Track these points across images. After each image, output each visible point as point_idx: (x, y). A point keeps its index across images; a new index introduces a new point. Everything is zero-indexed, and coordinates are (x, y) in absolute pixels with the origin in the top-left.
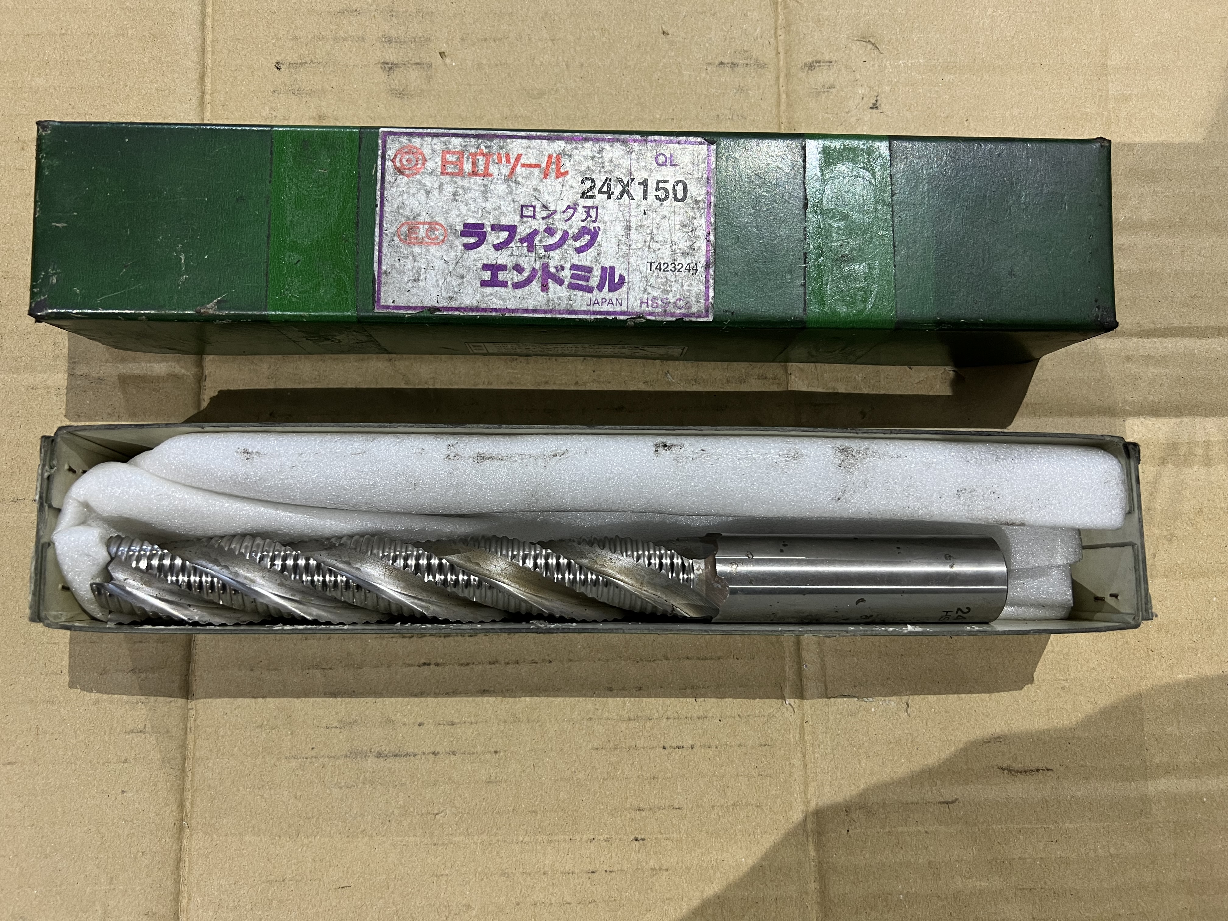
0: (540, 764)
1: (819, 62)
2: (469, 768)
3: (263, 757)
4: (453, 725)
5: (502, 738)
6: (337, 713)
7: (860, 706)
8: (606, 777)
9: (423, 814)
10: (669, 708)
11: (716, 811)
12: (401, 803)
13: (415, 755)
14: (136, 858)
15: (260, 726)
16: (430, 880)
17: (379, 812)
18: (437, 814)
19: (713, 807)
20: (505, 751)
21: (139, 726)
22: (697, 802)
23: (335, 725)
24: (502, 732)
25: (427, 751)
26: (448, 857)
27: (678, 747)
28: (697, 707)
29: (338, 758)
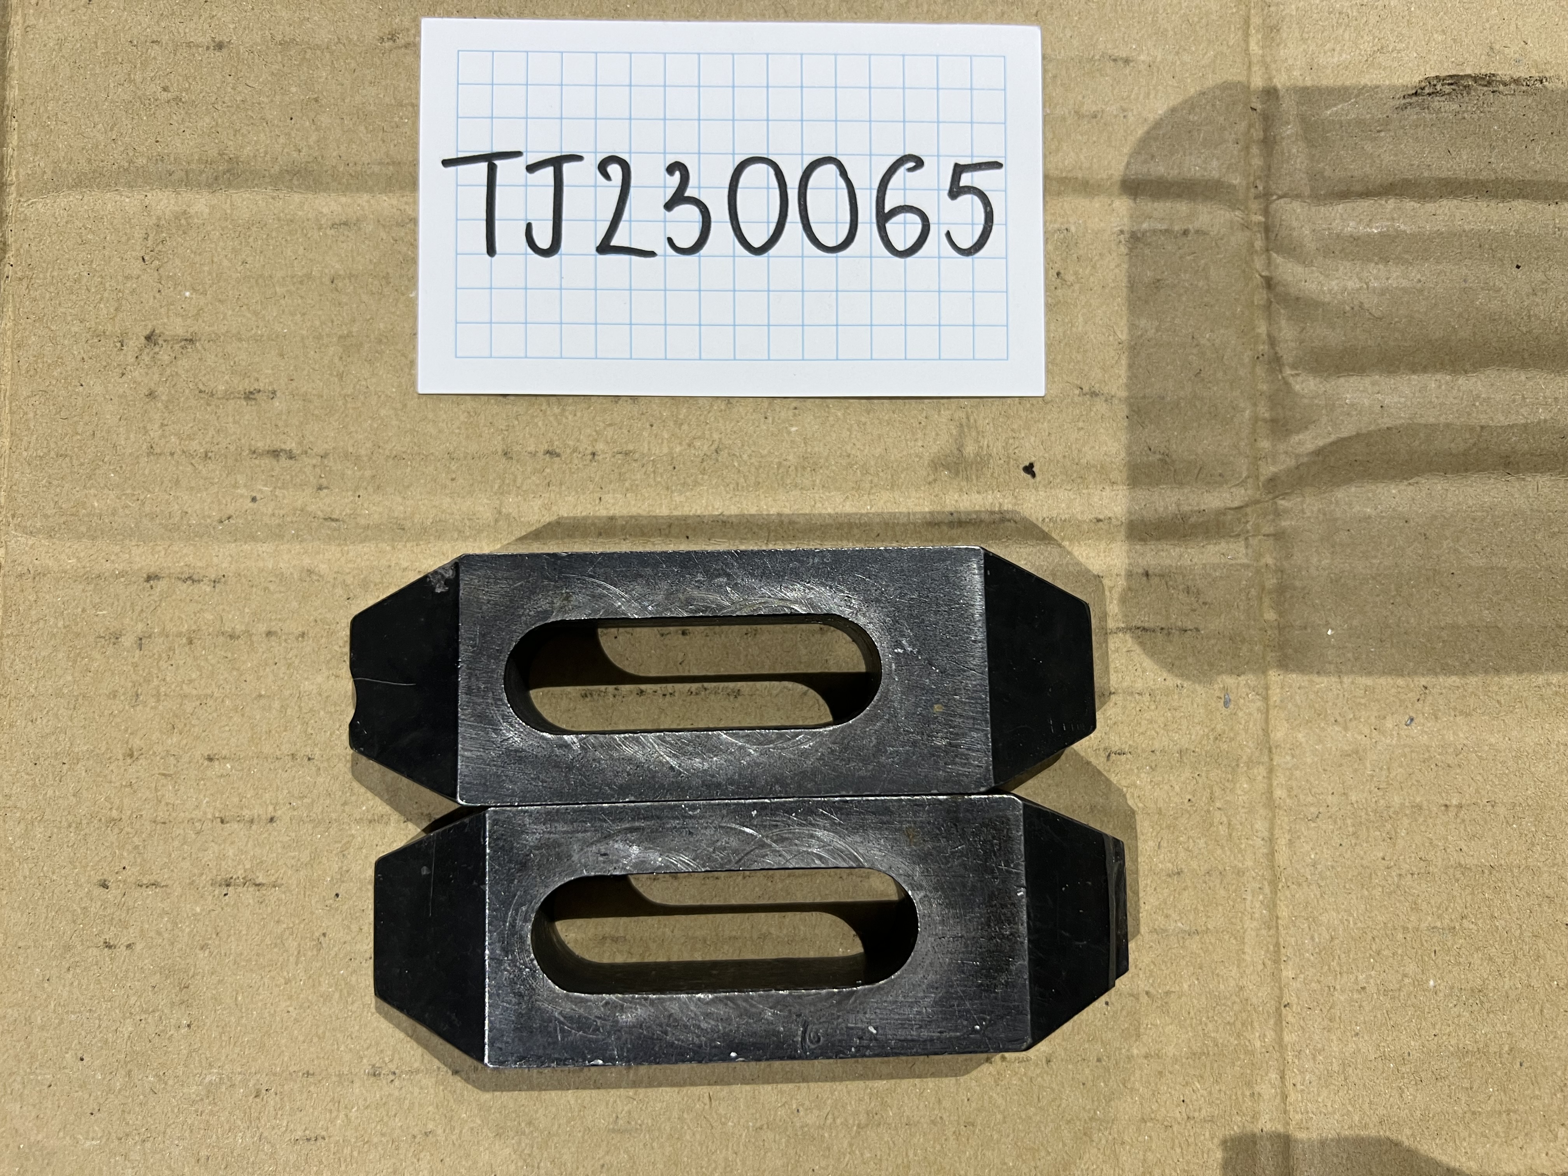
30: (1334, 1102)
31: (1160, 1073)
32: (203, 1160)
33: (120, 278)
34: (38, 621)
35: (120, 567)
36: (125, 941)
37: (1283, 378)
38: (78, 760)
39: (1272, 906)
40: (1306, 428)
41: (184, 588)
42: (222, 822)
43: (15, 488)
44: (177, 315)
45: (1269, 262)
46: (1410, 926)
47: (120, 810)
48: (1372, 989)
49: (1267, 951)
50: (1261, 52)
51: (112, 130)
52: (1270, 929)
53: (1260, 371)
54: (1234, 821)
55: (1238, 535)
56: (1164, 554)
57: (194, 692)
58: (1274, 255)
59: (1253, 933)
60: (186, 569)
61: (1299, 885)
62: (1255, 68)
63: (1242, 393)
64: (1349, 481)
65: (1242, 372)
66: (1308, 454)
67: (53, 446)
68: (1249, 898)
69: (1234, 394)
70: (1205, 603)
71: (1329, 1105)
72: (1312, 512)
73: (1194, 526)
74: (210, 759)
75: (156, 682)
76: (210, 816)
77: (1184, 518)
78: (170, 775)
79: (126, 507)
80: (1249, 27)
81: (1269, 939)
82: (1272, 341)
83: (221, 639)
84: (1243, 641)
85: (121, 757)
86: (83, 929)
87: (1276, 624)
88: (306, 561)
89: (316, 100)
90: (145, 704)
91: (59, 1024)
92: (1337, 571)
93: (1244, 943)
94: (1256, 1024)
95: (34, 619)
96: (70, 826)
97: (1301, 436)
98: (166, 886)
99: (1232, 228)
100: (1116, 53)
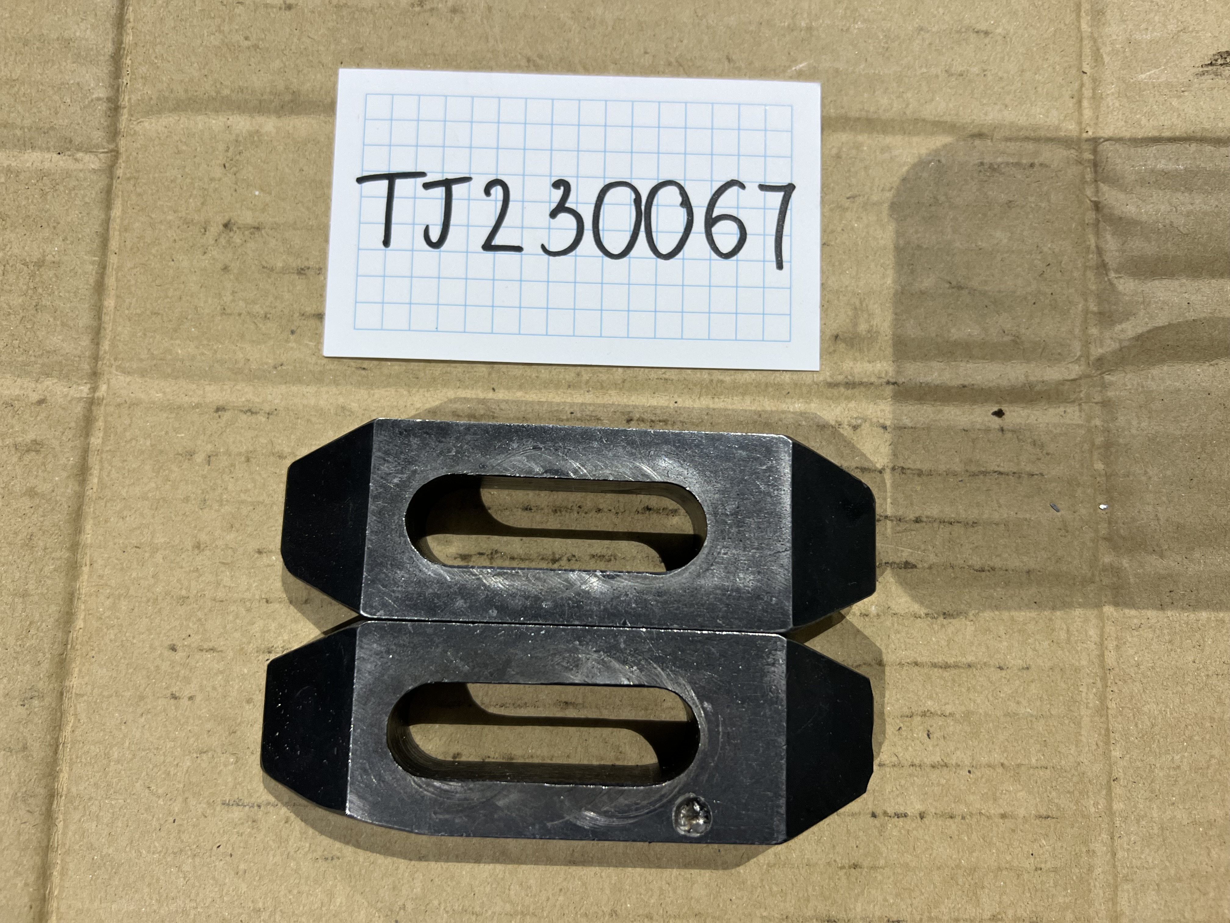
30: (1154, 858)
31: (1013, 831)
32: (240, 873)
33: (206, 180)
34: (131, 440)
35: (195, 400)
36: (187, 693)
37: (1109, 280)
38: (158, 550)
39: (1103, 699)
40: (1128, 319)
41: (244, 417)
42: (267, 602)
43: (118, 338)
44: (248, 208)
45: (1097, 191)
46: (1216, 716)
47: (188, 589)
48: (1185, 767)
49: (1100, 734)
50: (1090, 30)
51: (204, 68)
52: (1101, 716)
53: (1090, 274)
54: (1071, 629)
55: (1074, 402)
56: (1014, 414)
57: (249, 499)
58: (1102, 185)
59: (1088, 719)
60: (246, 403)
61: (1125, 682)
62: (1086, 42)
63: (1076, 290)
64: (1162, 361)
65: (1076, 274)
66: (1129, 340)
67: (148, 306)
68: (1085, 690)
69: (1070, 291)
70: (1048, 454)
71: (1150, 861)
72: (1133, 385)
73: (1039, 393)
74: (260, 552)
75: (219, 490)
76: (257, 597)
77: (1031, 386)
78: (227, 564)
79: (203, 354)
80: (1080, 11)
81: (1101, 725)
82: (1100, 251)
83: (272, 459)
84: (1078, 485)
85: (190, 548)
86: (155, 683)
87: (1104, 472)
88: (341, 400)
89: (361, 49)
90: (211, 507)
91: (132, 760)
92: (1153, 432)
93: (1081, 728)
94: (1090, 794)
95: (129, 438)
96: (148, 601)
97: (1124, 325)
98: (221, 651)
99: (1068, 163)
100: (978, 27)
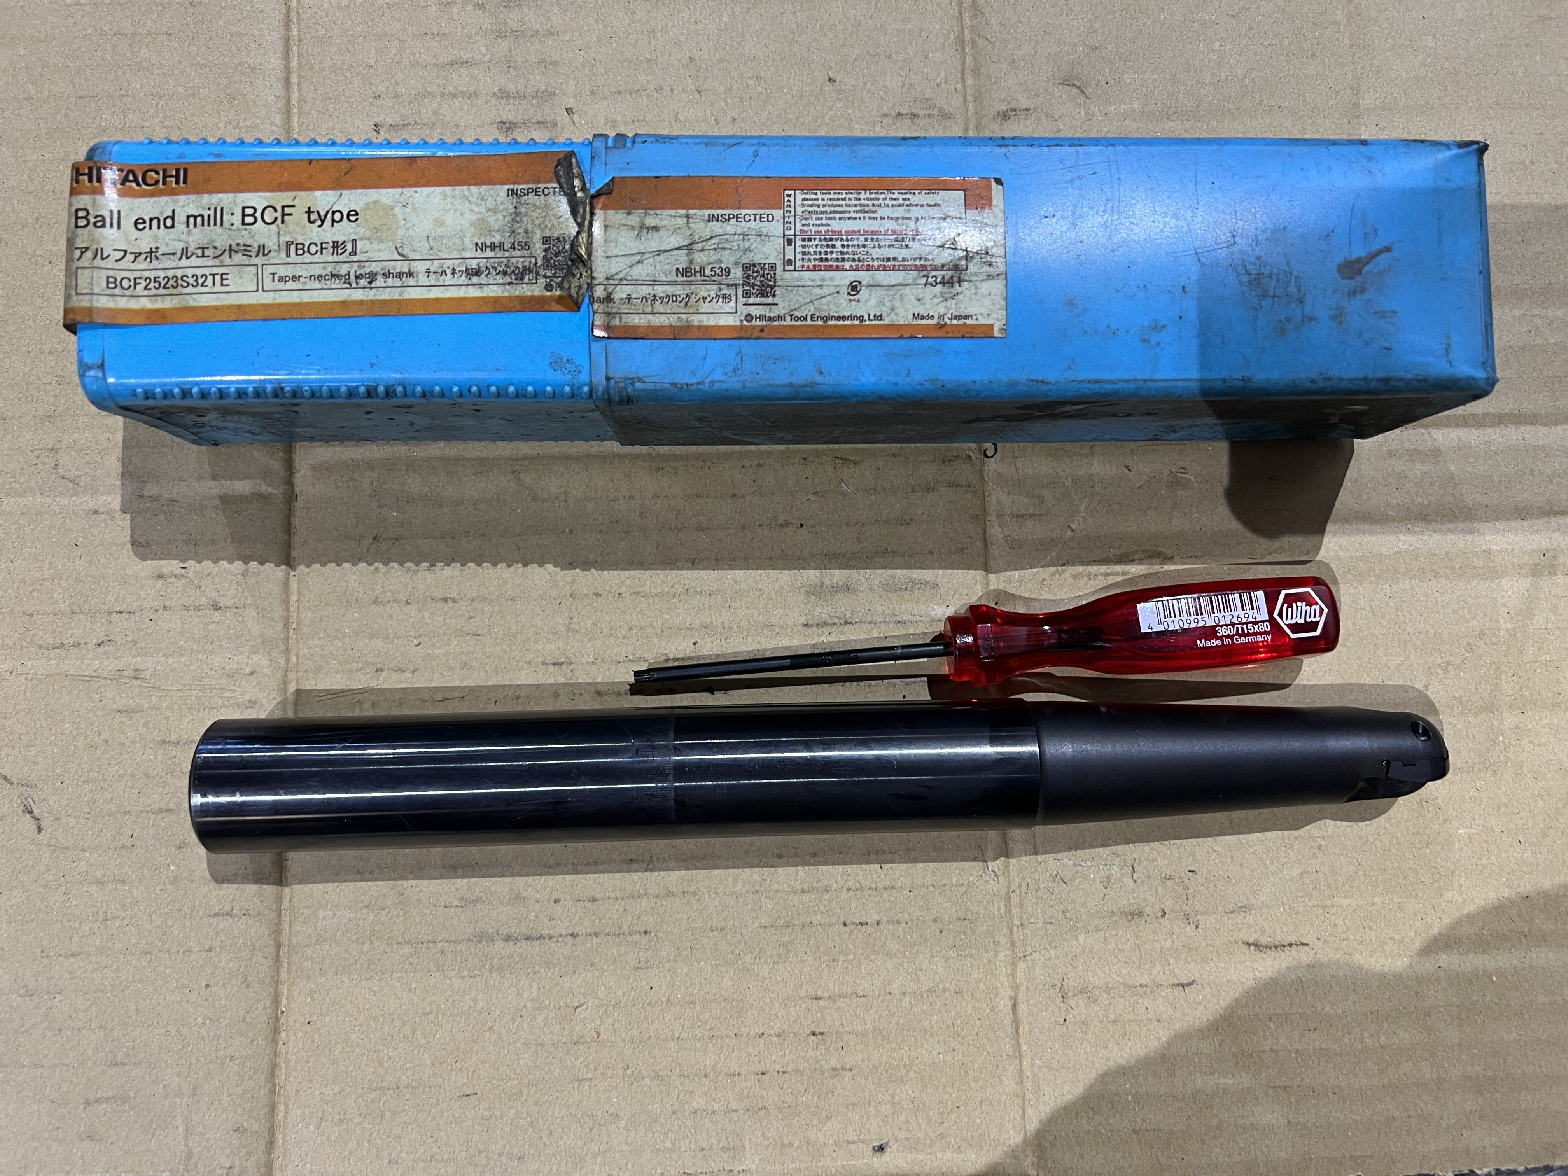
0: (698, 946)
1: (1015, 110)
2: (615, 951)
3: (372, 943)
4: (594, 901)
5: (653, 916)
6: (457, 890)
7: (1077, 872)
8: (776, 960)
9: (560, 1007)
10: (850, 878)
11: (908, 999)
12: (535, 994)
13: (550, 938)
14: (223, 1063)
15: (367, 907)
16: (570, 1086)
17: (509, 1006)
18: (577, 1007)
19: (904, 993)
20: (657, 931)
21: (226, 908)
22: (885, 989)
23: (456, 903)
24: (653, 909)
25: (564, 934)
26: (591, 1058)
27: (862, 924)
28: (883, 876)
29: (460, 943)
